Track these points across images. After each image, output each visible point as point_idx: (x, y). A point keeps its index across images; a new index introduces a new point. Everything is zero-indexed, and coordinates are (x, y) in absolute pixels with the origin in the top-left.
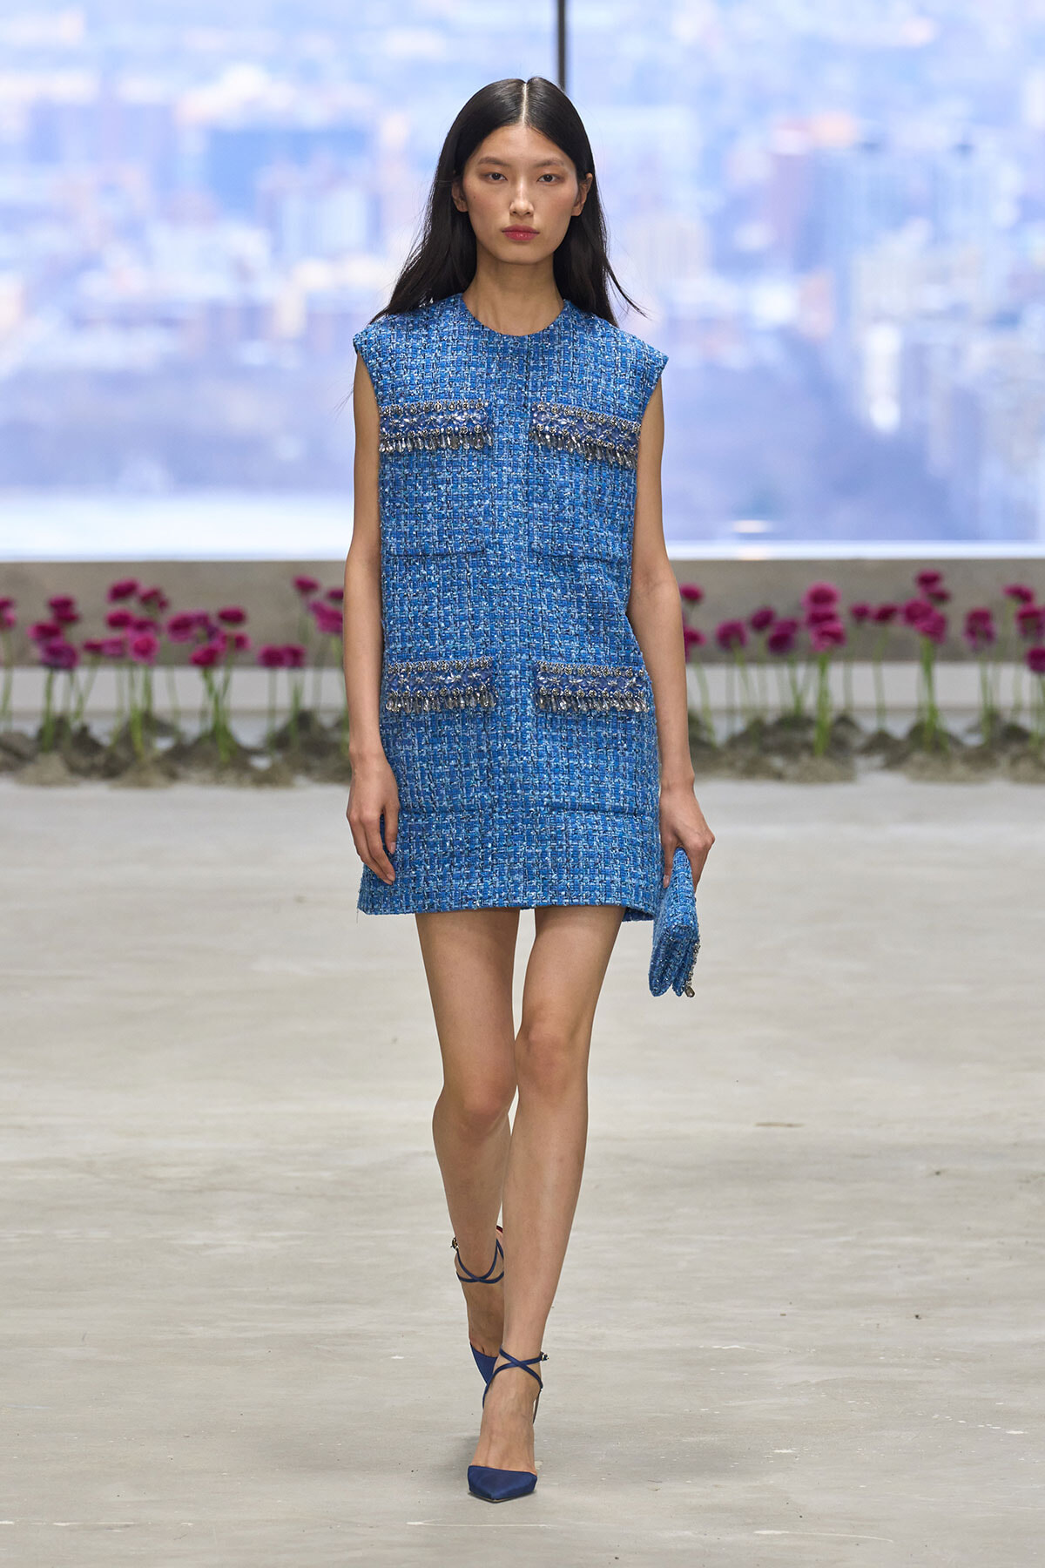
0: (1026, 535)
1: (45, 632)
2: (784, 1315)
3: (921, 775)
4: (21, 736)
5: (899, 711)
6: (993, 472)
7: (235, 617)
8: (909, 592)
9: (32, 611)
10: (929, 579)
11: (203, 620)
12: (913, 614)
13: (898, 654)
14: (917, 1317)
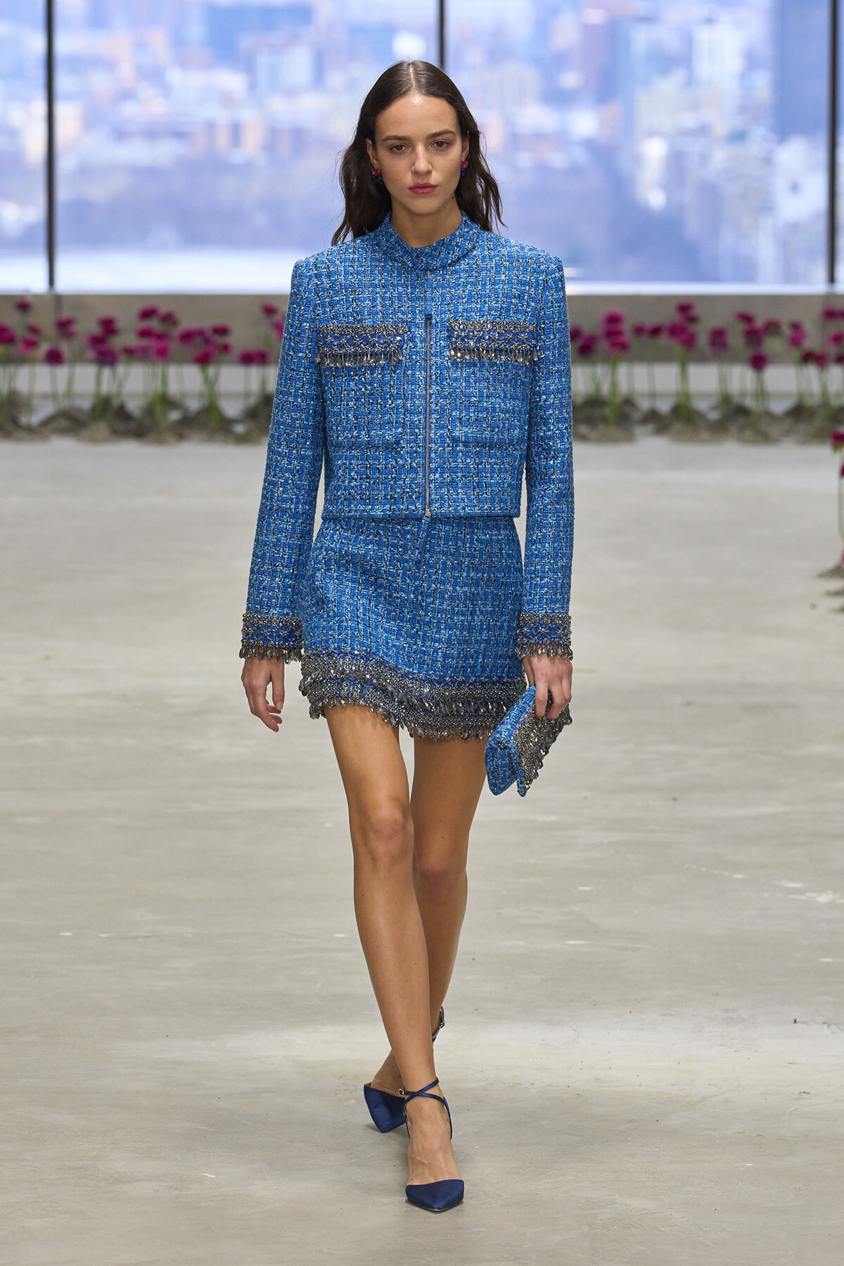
0: (749, 277)
1: (96, 341)
2: (585, 798)
3: (679, 437)
4: (80, 410)
5: (664, 395)
6: (728, 237)
7: (222, 331)
8: (670, 316)
9: (87, 326)
10: (685, 307)
11: (201, 333)
12: (675, 331)
13: (664, 357)
14: (675, 799)
